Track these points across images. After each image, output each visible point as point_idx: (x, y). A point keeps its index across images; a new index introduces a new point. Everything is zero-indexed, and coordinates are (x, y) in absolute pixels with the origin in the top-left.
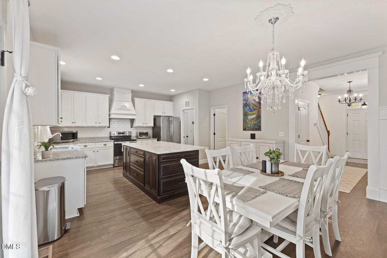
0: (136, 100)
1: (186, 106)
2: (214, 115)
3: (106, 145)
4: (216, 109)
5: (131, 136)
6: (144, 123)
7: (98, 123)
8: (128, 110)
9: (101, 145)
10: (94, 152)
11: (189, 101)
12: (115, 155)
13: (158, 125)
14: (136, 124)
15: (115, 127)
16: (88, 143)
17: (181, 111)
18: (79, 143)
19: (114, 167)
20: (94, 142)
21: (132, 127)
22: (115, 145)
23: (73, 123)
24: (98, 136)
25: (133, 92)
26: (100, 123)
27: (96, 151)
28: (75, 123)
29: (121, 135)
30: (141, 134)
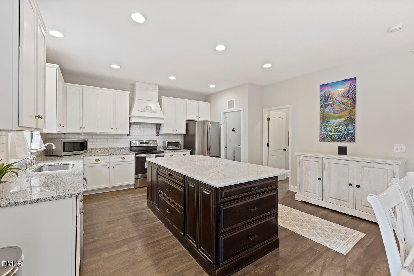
0: (164, 99)
1: (229, 107)
2: (268, 119)
3: (125, 159)
4: (271, 111)
5: (156, 146)
6: (173, 130)
7: (114, 129)
8: (154, 112)
9: (118, 158)
10: (108, 168)
11: (234, 100)
12: (136, 172)
13: (191, 132)
14: (163, 131)
15: (137, 134)
16: (101, 155)
17: (222, 114)
18: (88, 156)
19: (135, 188)
20: (108, 155)
21: (158, 135)
22: (136, 159)
23: (81, 128)
24: (115, 146)
25: (160, 88)
26: (117, 129)
27: (111, 167)
28: (84, 128)
29: (144, 145)
30: (170, 144)
